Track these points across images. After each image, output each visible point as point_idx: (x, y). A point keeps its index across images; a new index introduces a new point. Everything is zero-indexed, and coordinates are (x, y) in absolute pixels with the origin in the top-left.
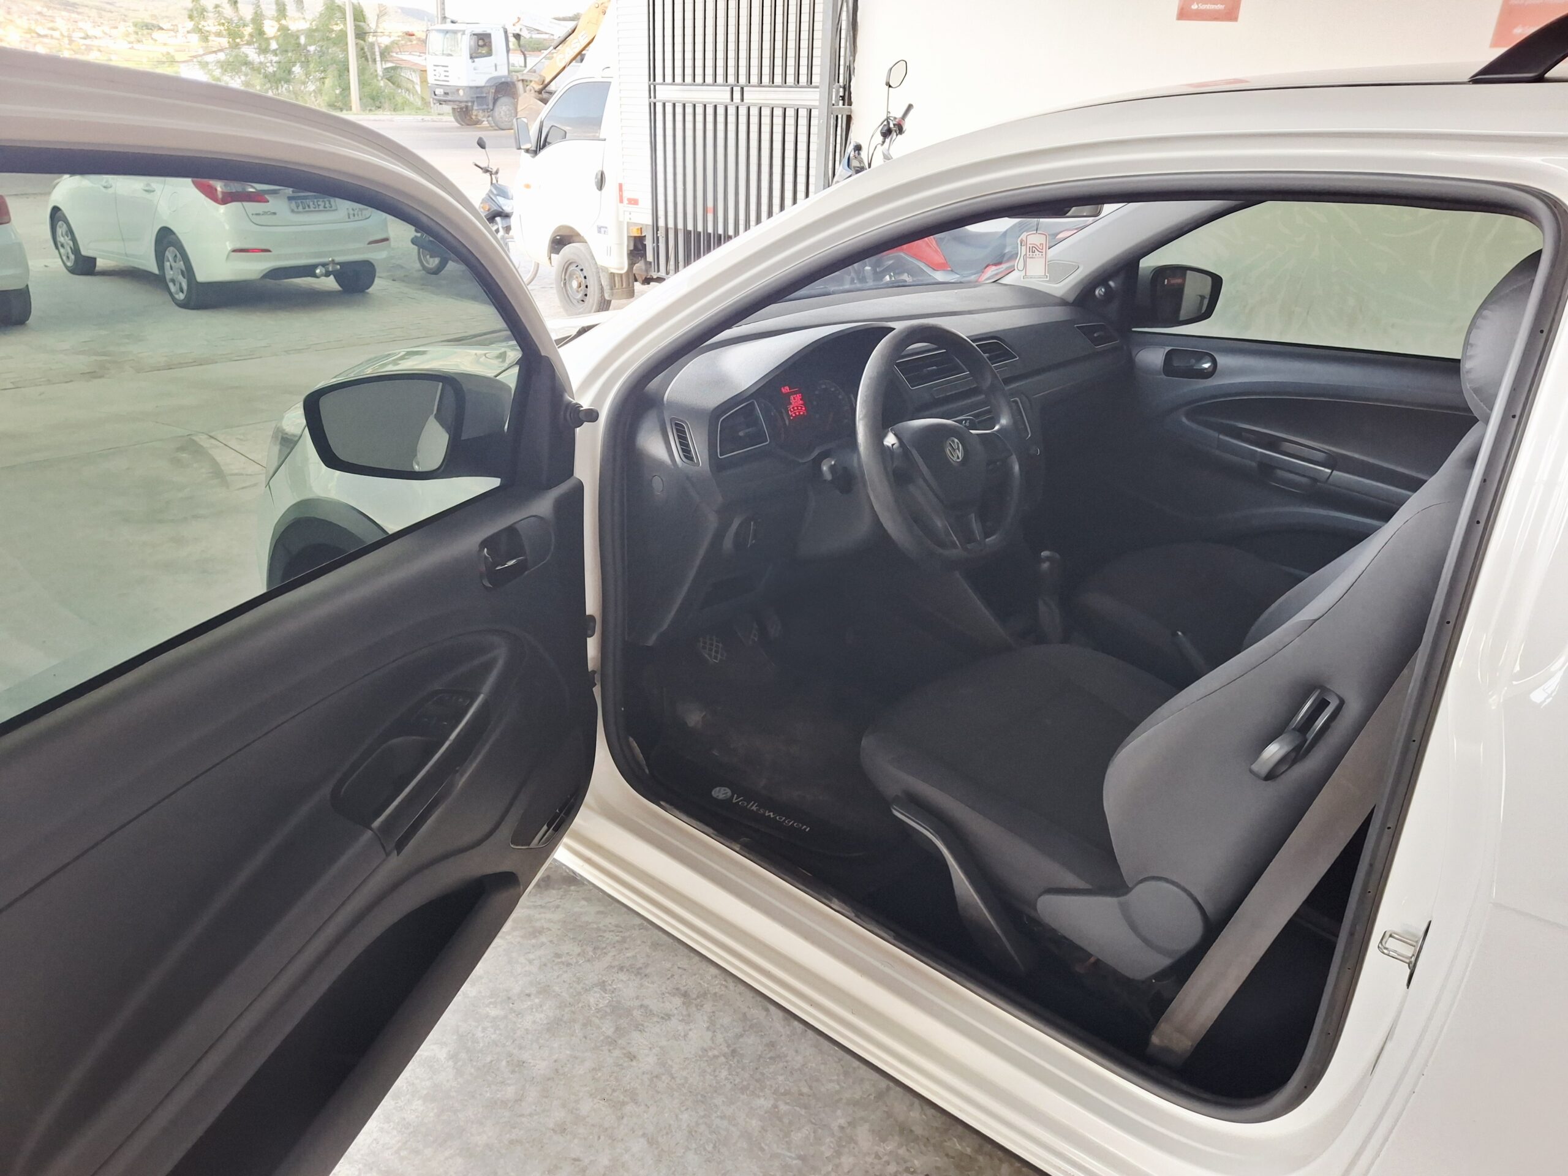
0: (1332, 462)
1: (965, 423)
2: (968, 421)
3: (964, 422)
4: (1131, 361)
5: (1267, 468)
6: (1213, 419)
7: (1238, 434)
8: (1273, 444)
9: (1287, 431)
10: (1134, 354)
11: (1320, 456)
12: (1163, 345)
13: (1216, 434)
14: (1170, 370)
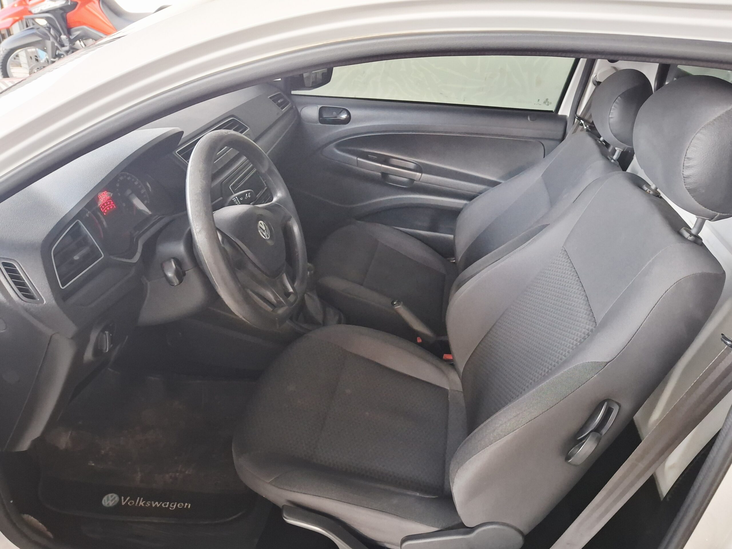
0: (419, 168)
1: (248, 196)
2: (249, 193)
3: (246, 195)
4: (298, 115)
5: (385, 175)
6: (350, 148)
7: (365, 156)
8: (385, 160)
9: (391, 151)
10: (299, 111)
11: (412, 166)
12: (316, 104)
13: (355, 158)
14: (322, 120)
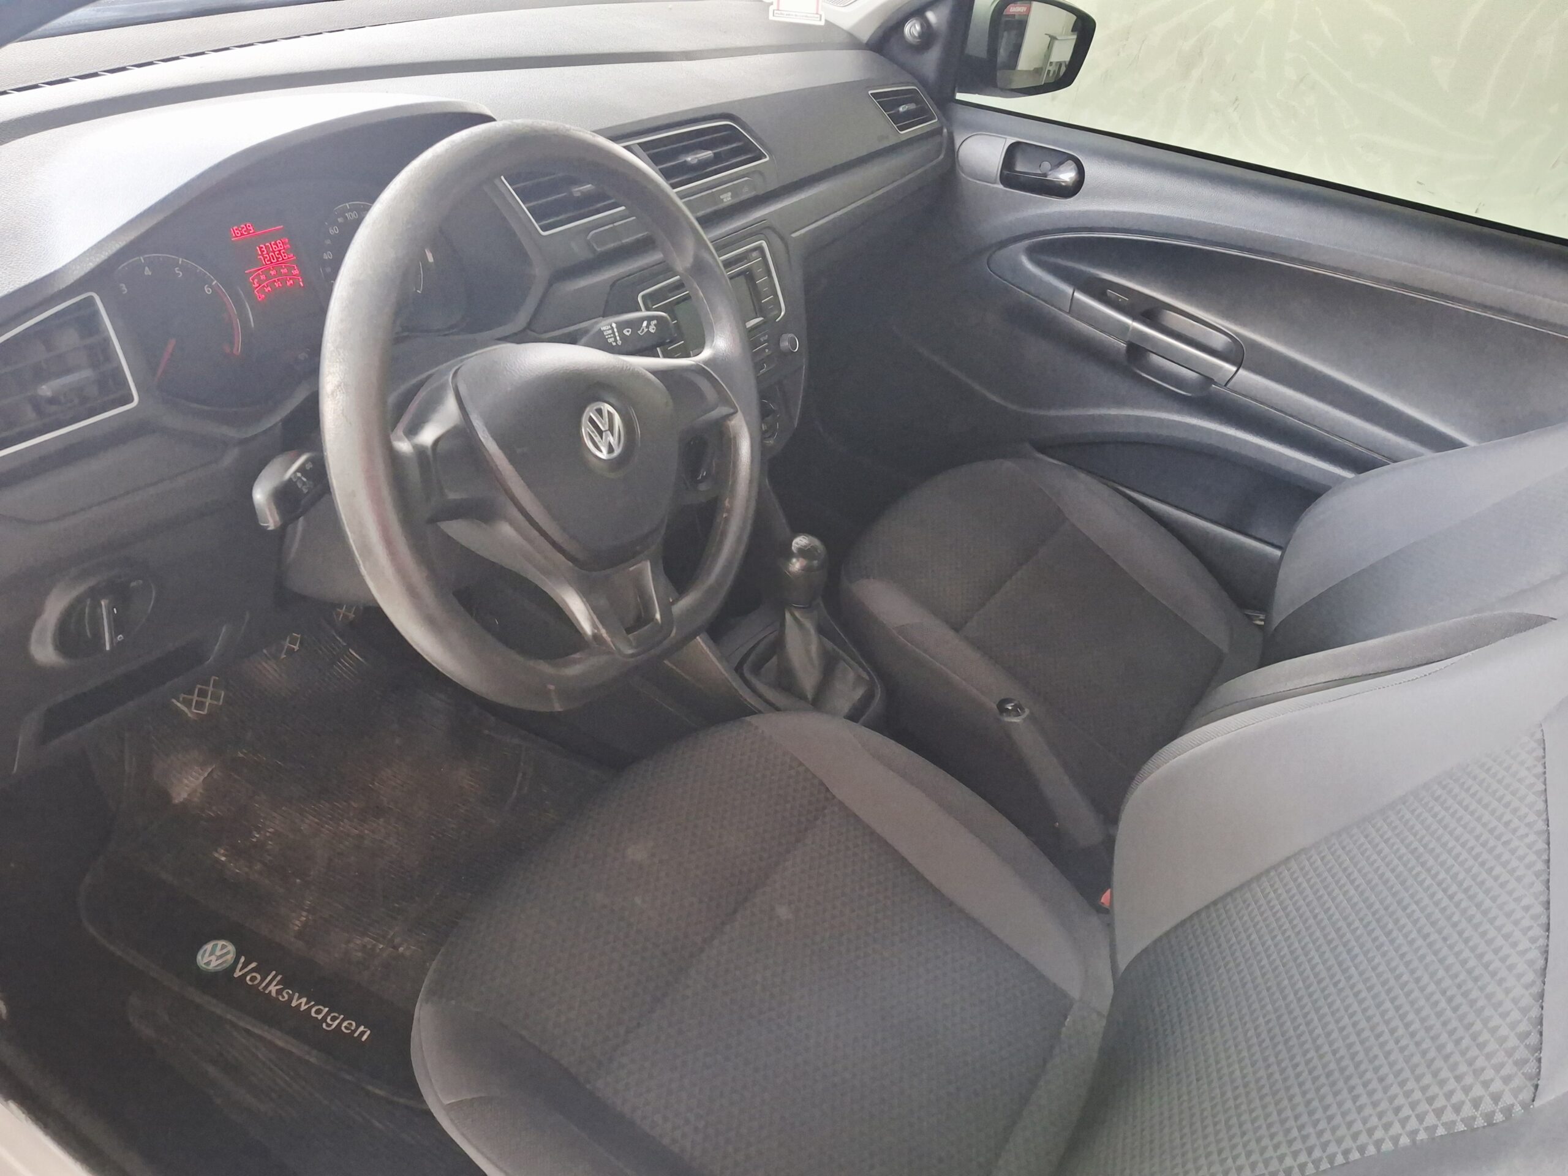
1: (647, 327)
2: (655, 322)
3: (645, 324)
4: (952, 152)
5: (1137, 351)
7: (1099, 290)
8: (1151, 313)
9: (1173, 291)
10: (957, 143)
13: (1068, 290)
14: (1009, 176)
